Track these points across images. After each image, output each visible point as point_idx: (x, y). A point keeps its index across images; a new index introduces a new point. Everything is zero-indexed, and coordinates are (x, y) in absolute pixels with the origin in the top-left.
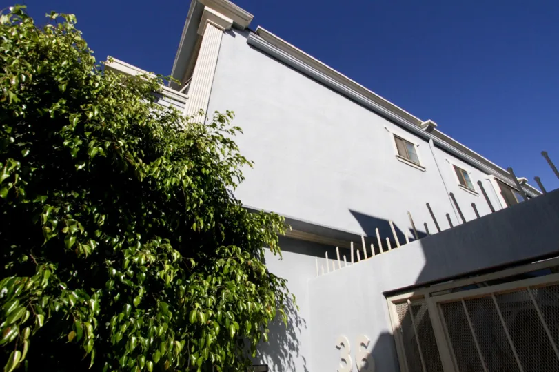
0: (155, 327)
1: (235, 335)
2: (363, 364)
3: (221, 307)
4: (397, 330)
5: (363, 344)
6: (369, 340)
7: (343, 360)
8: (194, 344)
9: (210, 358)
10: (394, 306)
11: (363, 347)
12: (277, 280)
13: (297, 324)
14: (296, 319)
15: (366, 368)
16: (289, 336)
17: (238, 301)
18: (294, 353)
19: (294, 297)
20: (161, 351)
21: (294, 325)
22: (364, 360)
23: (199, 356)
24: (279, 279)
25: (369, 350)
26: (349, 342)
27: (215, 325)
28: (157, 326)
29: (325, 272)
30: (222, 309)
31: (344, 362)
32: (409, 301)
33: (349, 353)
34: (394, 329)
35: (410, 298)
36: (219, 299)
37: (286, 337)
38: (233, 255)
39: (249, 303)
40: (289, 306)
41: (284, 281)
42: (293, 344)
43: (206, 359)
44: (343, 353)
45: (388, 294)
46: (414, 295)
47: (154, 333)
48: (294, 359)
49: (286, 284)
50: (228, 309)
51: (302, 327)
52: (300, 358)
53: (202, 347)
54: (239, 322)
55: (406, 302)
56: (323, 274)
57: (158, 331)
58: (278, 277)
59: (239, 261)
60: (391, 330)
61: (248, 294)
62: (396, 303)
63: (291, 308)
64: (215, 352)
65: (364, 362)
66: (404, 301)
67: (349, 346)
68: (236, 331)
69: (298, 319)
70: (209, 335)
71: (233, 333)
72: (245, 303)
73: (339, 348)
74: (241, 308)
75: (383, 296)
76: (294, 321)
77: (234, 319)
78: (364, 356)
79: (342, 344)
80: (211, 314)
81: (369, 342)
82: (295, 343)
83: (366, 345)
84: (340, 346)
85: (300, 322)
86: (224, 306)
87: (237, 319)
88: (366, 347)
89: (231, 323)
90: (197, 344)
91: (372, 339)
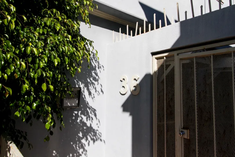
0: (4, 55)
1: (58, 65)
2: (134, 88)
3: (48, 49)
4: (155, 72)
5: (135, 79)
6: (139, 77)
7: (123, 87)
8: (32, 67)
9: (42, 75)
10: (156, 60)
11: (135, 81)
12: (87, 41)
13: (99, 68)
14: (98, 65)
15: (135, 90)
16: (93, 74)
17: (59, 45)
18: (96, 83)
19: (97, 52)
20: (10, 69)
21: (97, 68)
22: (134, 87)
23: (35, 74)
24: (88, 40)
25: (138, 82)
26: (127, 79)
27: (44, 57)
28: (5, 54)
29: (119, 40)
30: (49, 50)
31: (123, 88)
32: (165, 58)
33: (127, 84)
34: (153, 72)
35: (166, 56)
36: (46, 44)
37: (92, 74)
38: (54, 16)
39: (66, 47)
40: (94, 58)
41: (91, 42)
42: (95, 78)
43: (40, 75)
44: (123, 84)
45: (153, 54)
46: (168, 54)
47: (4, 58)
48: (96, 86)
49: (93, 44)
50: (52, 50)
51: (102, 70)
52: (99, 85)
53: (37, 69)
54: (60, 58)
55: (163, 58)
56: (117, 41)
57: (7, 56)
58: (88, 39)
59: (58, 19)
60: (152, 73)
61: (66, 42)
62: (157, 59)
63: (96, 59)
64: (45, 71)
65: (135, 88)
66: (162, 58)
67: (127, 80)
68: (58, 63)
69: (100, 66)
70: (41, 62)
71: (56, 64)
72: (64, 47)
73: (122, 81)
74: (61, 50)
75: (151, 55)
76: (97, 66)
77: (57, 56)
78: (135, 85)
79: (124, 79)
80: (41, 51)
81: (139, 78)
82: (97, 77)
83: (137, 80)
84: (122, 80)
85: (101, 67)
86: (50, 48)
87: (59, 56)
88: (137, 81)
89: (55, 58)
90: (33, 67)
91: (140, 77)
